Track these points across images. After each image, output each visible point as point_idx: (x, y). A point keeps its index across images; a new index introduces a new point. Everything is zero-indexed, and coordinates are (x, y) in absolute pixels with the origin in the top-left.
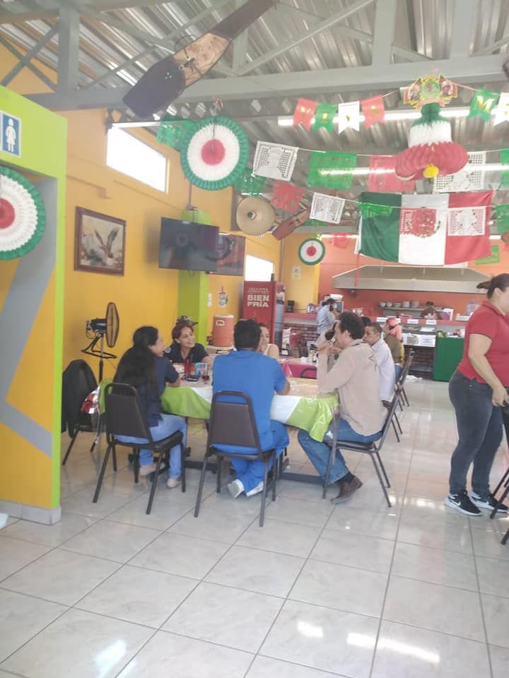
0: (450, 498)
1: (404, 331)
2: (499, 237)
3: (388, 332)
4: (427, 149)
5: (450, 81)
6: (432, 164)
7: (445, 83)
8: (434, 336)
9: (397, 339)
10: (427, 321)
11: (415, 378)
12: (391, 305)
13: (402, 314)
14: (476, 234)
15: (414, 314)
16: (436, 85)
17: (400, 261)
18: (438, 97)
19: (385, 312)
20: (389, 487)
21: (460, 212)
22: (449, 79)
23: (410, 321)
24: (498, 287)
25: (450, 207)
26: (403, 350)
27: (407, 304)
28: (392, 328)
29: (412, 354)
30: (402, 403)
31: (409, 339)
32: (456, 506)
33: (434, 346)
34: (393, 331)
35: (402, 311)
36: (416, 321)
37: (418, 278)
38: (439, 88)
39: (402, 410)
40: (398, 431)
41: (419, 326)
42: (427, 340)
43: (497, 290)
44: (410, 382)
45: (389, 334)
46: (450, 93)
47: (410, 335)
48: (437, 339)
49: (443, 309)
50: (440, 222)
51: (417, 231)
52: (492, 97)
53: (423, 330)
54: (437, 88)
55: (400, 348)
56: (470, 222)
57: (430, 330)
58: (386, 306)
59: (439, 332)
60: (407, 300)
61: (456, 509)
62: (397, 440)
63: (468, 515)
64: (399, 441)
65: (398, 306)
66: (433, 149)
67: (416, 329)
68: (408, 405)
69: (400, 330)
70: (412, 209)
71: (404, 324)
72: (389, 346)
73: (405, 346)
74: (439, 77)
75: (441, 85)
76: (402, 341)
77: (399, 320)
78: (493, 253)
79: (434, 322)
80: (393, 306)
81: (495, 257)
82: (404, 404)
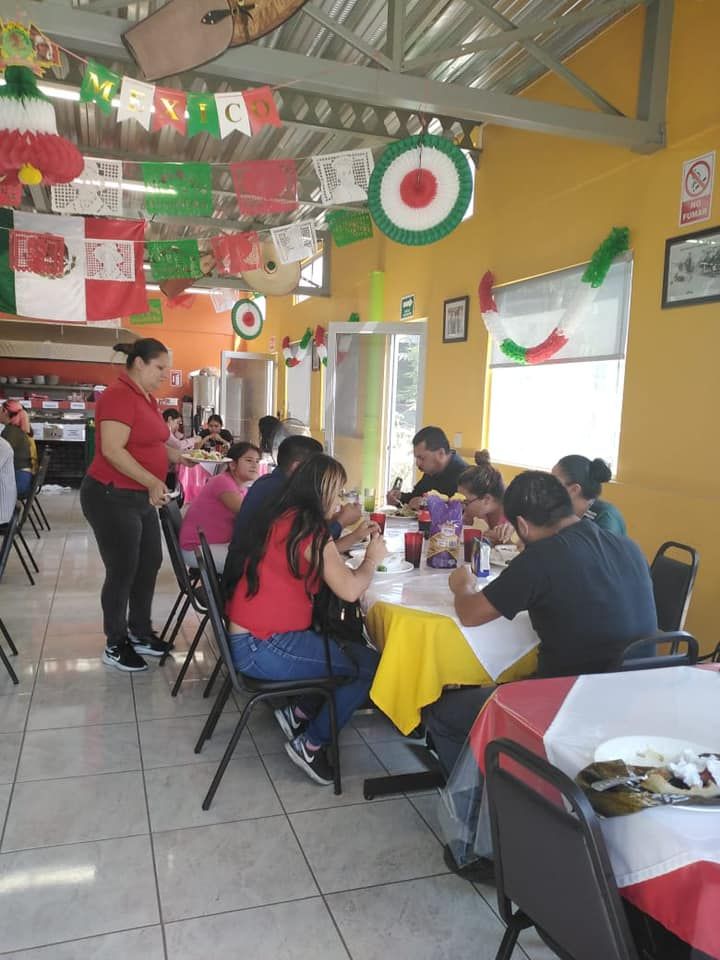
0: (107, 652)
1: (34, 420)
2: (156, 288)
3: (8, 421)
4: (20, 139)
5: (47, 39)
6: (29, 165)
7: (39, 39)
8: (84, 426)
9: (22, 432)
10: (72, 404)
11: (60, 487)
12: (15, 380)
13: (34, 395)
14: (122, 279)
15: (53, 394)
16: (25, 38)
17: (19, 313)
18: (30, 59)
19: (7, 391)
20: (15, 653)
21: (99, 245)
22: (46, 34)
23: (46, 404)
24: (142, 356)
25: (87, 237)
26: (33, 448)
27: (41, 379)
28: (13, 414)
29: (49, 453)
30: (38, 526)
31: (46, 431)
32: (114, 661)
33: (84, 440)
34: (16, 420)
35: (34, 390)
36: (55, 405)
37: (53, 341)
38: (31, 46)
39: (39, 537)
40: (32, 569)
41: (61, 412)
42: (74, 433)
43: (138, 360)
44: (53, 495)
45: (10, 424)
46: (48, 57)
47: (47, 425)
48: (88, 429)
49: (94, 386)
50: (74, 259)
51: (37, 267)
52: (111, 79)
53: (67, 417)
54: (28, 43)
55: (29, 445)
56: (114, 261)
57: (77, 417)
58: (8, 382)
59: (90, 419)
60: (41, 374)
61: (115, 666)
62: (30, 583)
63: (131, 672)
64: (33, 583)
65: (27, 382)
66: (28, 141)
67: (56, 417)
68: (49, 529)
69: (27, 420)
70: (29, 234)
71: (38, 409)
72: (11, 444)
73: (38, 442)
74: (29, 27)
75: (33, 41)
76: (31, 434)
77: (28, 404)
78: (152, 309)
79: (82, 406)
80: (19, 382)
81: (156, 315)
82: (42, 528)
